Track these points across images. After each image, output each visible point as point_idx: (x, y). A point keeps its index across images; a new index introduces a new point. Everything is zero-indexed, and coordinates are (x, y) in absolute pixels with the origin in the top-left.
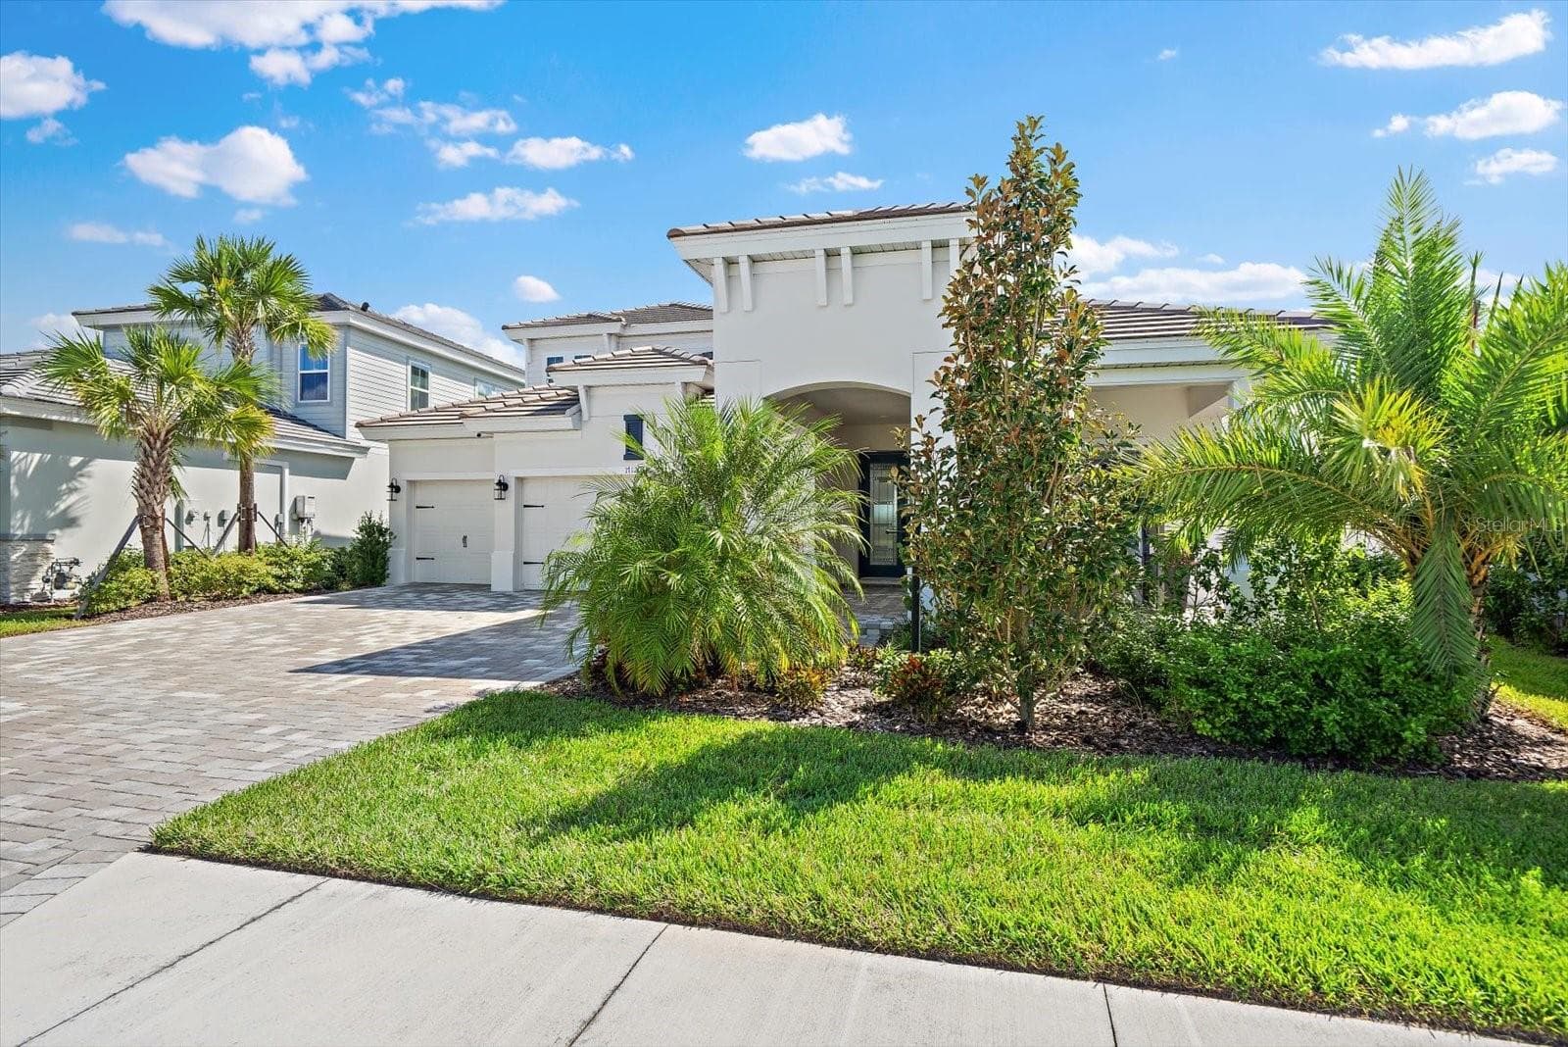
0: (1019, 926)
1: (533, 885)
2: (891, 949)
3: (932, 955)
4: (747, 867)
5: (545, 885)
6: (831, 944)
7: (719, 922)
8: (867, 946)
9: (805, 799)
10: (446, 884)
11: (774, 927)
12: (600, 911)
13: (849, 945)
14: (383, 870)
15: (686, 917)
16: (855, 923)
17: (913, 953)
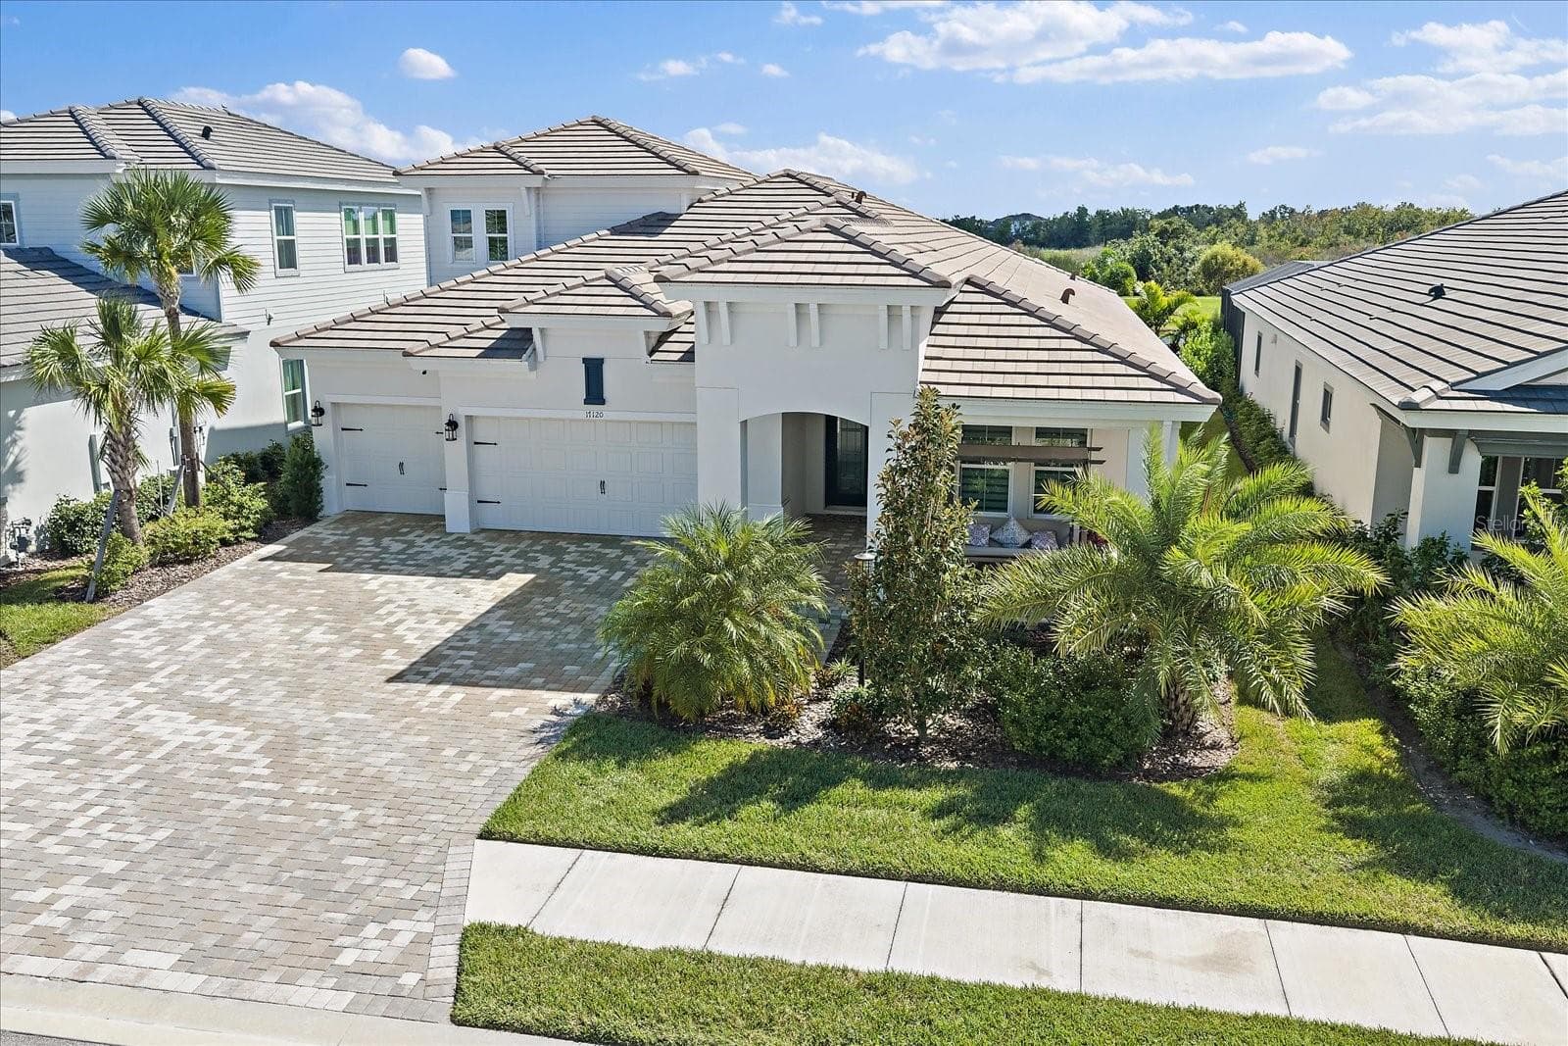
0: (880, 863)
1: (680, 851)
2: (831, 872)
3: (847, 874)
4: (772, 842)
5: (685, 851)
6: (808, 871)
7: (762, 864)
8: (822, 871)
9: (792, 801)
10: (641, 851)
11: (785, 865)
12: (711, 861)
13: (815, 871)
14: (607, 846)
15: (749, 862)
16: (817, 863)
17: (839, 873)
